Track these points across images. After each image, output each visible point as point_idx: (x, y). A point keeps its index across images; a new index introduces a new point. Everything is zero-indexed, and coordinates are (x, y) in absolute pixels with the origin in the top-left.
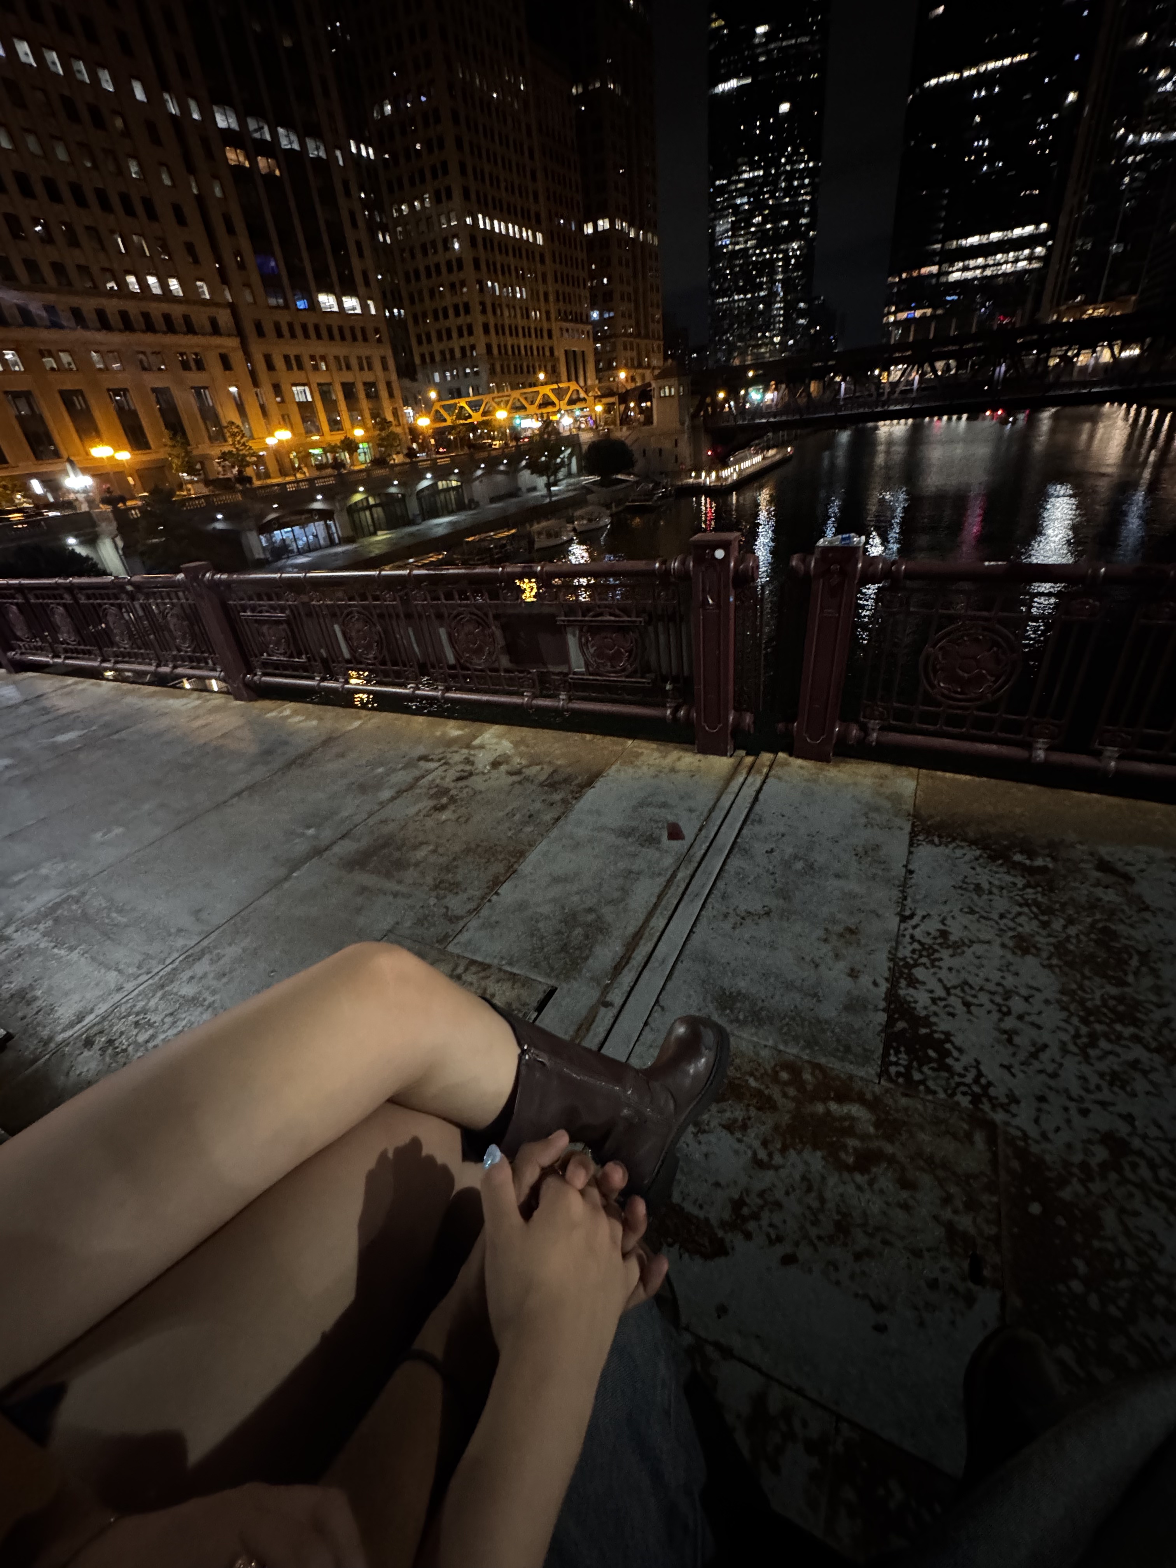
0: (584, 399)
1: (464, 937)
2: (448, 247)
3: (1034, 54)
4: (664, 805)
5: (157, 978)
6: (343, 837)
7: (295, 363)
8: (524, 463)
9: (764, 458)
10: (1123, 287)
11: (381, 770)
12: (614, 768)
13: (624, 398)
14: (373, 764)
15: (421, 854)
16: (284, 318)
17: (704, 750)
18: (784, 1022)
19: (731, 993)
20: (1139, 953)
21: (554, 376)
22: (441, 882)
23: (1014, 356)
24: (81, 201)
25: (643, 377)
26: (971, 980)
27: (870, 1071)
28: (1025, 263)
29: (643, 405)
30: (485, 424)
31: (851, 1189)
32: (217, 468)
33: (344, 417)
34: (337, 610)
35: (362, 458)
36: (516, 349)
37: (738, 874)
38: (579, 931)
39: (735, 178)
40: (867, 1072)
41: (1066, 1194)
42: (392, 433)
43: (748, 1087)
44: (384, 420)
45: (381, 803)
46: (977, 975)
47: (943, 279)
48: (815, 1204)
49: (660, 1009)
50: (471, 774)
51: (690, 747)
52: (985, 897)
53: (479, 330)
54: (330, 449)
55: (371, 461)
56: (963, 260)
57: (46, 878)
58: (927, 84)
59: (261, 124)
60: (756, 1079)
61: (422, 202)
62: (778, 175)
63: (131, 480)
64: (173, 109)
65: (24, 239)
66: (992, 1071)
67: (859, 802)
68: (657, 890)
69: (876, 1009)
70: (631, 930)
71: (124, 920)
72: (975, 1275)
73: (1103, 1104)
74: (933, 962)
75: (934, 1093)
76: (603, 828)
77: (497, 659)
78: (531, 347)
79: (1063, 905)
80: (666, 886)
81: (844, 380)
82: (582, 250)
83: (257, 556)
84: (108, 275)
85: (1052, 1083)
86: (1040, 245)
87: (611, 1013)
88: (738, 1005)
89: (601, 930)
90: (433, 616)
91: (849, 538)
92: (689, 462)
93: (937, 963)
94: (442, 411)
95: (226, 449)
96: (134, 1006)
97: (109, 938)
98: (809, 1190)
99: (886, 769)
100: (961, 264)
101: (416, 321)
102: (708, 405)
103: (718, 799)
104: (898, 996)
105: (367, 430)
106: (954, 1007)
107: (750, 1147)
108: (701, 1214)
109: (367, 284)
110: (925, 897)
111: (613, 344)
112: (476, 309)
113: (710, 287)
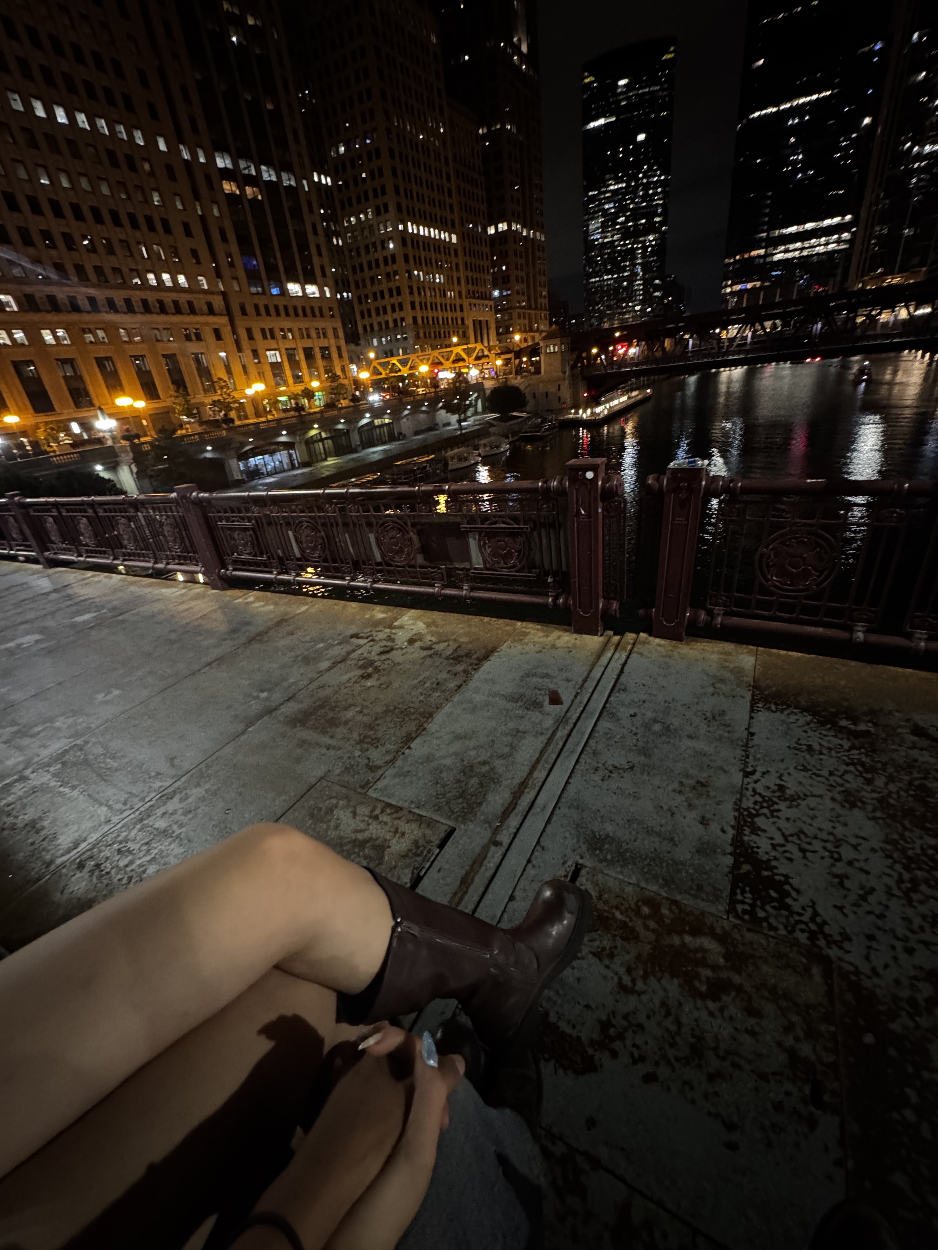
0: (487, 356)
1: (380, 785)
2: (384, 246)
3: (836, 91)
4: (547, 676)
5: (137, 813)
6: (288, 700)
7: (269, 334)
8: (441, 404)
9: (629, 398)
10: (916, 261)
11: (321, 645)
12: (506, 644)
13: (518, 355)
14: (315, 641)
15: (350, 714)
16: (261, 302)
17: (579, 631)
18: (645, 862)
19: (600, 836)
21: (464, 339)
22: (365, 737)
23: (828, 316)
24: (117, 222)
25: (533, 338)
26: (806, 828)
27: (721, 908)
28: (835, 245)
29: (534, 359)
30: (411, 376)
31: (704, 1015)
32: (209, 412)
33: (304, 372)
34: (291, 520)
35: (317, 403)
36: (435, 320)
37: (607, 734)
38: (474, 781)
39: (603, 190)
40: (717, 908)
41: (895, 1027)
42: (341, 384)
43: (615, 919)
44: (335, 375)
45: (320, 672)
46: (811, 825)
47: (769, 259)
48: (674, 1028)
49: (540, 849)
50: (392, 649)
51: (568, 627)
52: (816, 756)
53: (407, 307)
54: (294, 396)
55: (324, 405)
56: (785, 245)
57: (59, 729)
58: (752, 116)
59: (249, 163)
60: (621, 913)
61: (366, 215)
62: (636, 187)
63: (145, 422)
64: (186, 156)
65: (76, 250)
66: (826, 911)
67: (707, 675)
68: (540, 746)
69: (724, 854)
70: (518, 780)
71: (116, 765)
72: (817, 1101)
73: (926, 944)
74: (772, 812)
75: (776, 929)
76: (495, 695)
77: (414, 558)
78: (447, 318)
79: (885, 765)
80: (547, 744)
81: (691, 337)
82: (486, 246)
83: (236, 478)
84: (135, 274)
85: (880, 923)
86: (846, 232)
87: (500, 851)
88: (607, 846)
89: (492, 779)
90: (364, 525)
91: (694, 461)
92: (569, 402)
93: (775, 814)
94: (379, 367)
95: (216, 398)
96: (119, 836)
97: (103, 780)
98: (668, 1014)
99: (729, 647)
100: (783, 248)
101: (360, 302)
102: (584, 358)
103: (591, 671)
104: (742, 842)
105: (321, 382)
106: (791, 853)
107: (616, 974)
108: (574, 1033)
109: (324, 275)
110: (765, 756)
111: (510, 314)
112: (405, 291)
113: (585, 270)
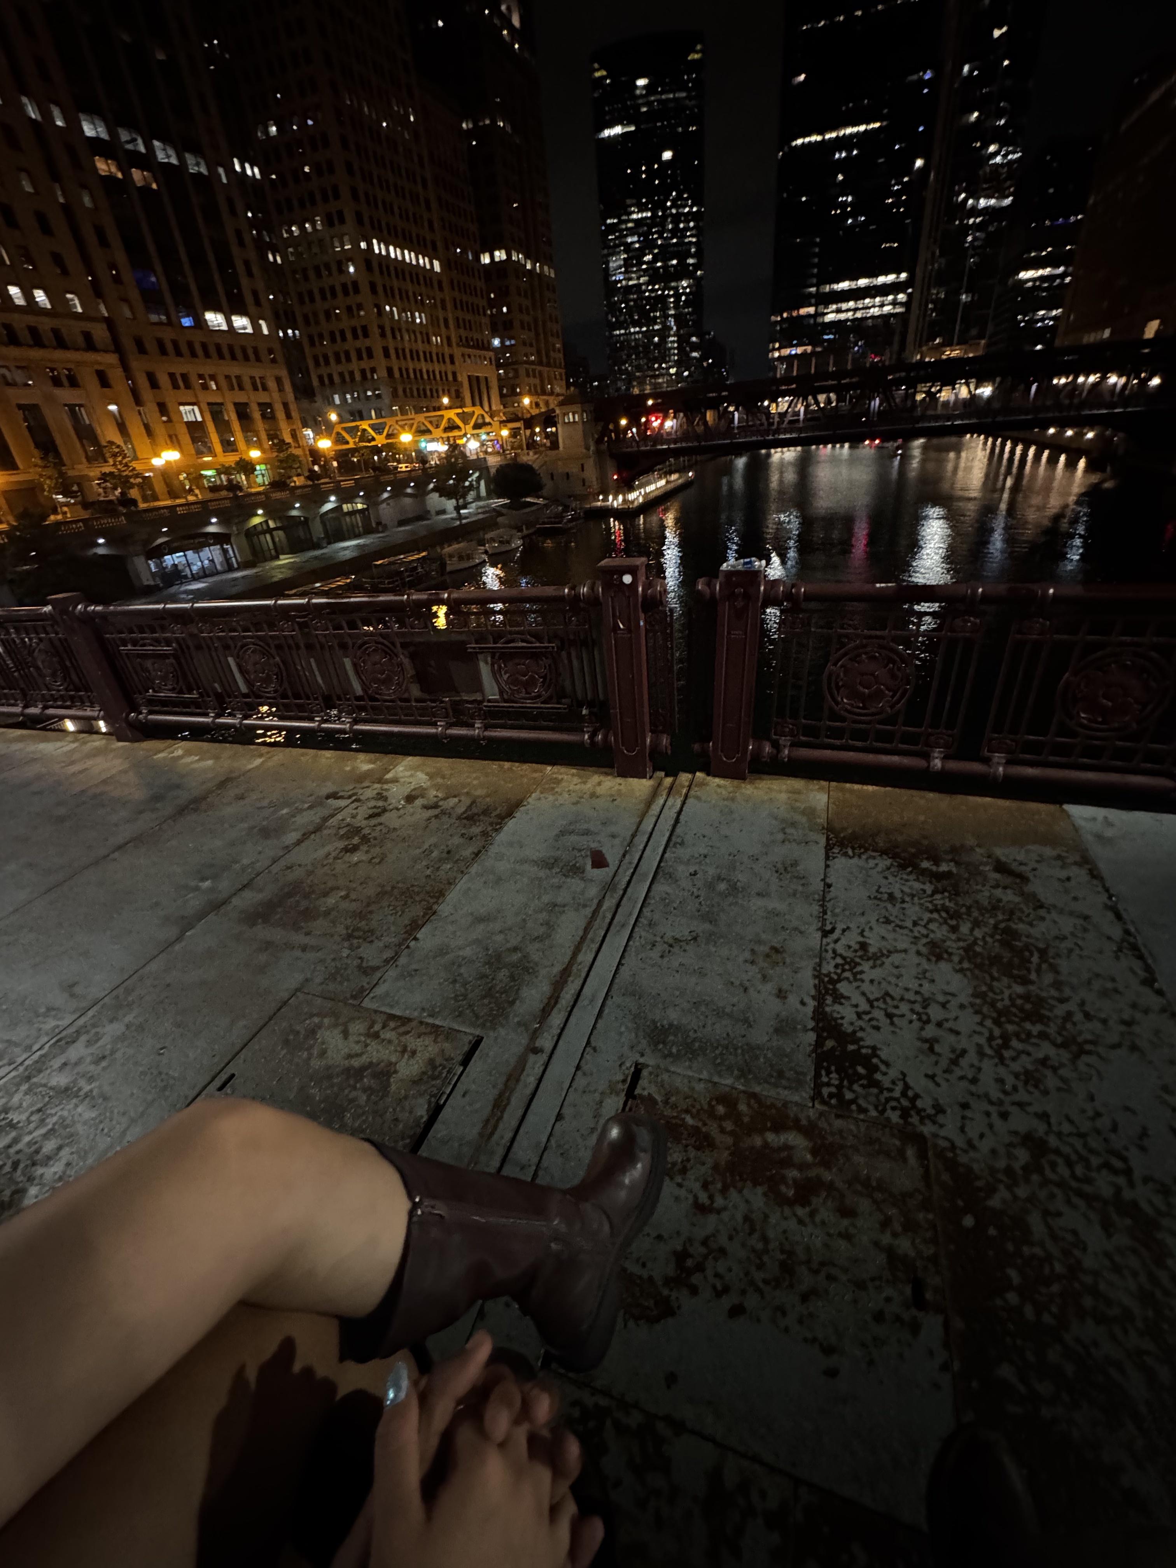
0: (490, 424)
1: (379, 990)
2: (343, 271)
3: (885, 123)
4: (587, 833)
5: (21, 1069)
6: (242, 889)
7: (182, 382)
8: (431, 486)
9: (667, 482)
10: (974, 332)
11: (285, 811)
12: (534, 795)
13: (529, 423)
14: (277, 805)
15: (331, 901)
16: (167, 335)
17: (623, 774)
18: (717, 1052)
19: (663, 1026)
20: (1039, 950)
21: (458, 400)
22: (355, 930)
23: (886, 390)
25: (547, 403)
26: (892, 990)
27: (802, 1096)
28: (890, 307)
29: (549, 430)
30: (389, 447)
31: (792, 1224)
32: (97, 490)
33: (238, 436)
34: (230, 642)
35: (259, 480)
36: (418, 373)
37: (664, 899)
38: (503, 974)
39: (624, 218)
41: (995, 1202)
42: (292, 455)
43: (684, 1124)
44: (283, 441)
45: (287, 847)
46: (897, 986)
47: (820, 320)
48: (760, 1246)
49: (591, 1051)
50: (385, 810)
51: (609, 770)
52: (898, 905)
53: (378, 352)
54: (223, 470)
55: (270, 484)
56: (837, 303)
58: (794, 144)
59: (134, 136)
60: (693, 1117)
61: (313, 225)
62: (664, 217)
64: (33, 114)
66: (918, 1083)
67: (776, 819)
68: (584, 922)
69: (806, 1030)
70: (558, 968)
72: (918, 1301)
73: (1020, 1105)
74: (855, 975)
75: (865, 1111)
76: (524, 861)
77: (407, 690)
78: (434, 373)
79: (969, 908)
80: (591, 918)
81: (737, 409)
82: (480, 278)
83: (146, 583)
85: (973, 1088)
86: (901, 292)
87: (542, 1058)
88: (671, 1038)
89: (526, 970)
90: (336, 647)
91: (750, 562)
92: (596, 486)
93: (859, 977)
94: (344, 433)
95: (107, 470)
98: (752, 1230)
99: (797, 784)
100: (834, 307)
101: (312, 344)
102: (611, 431)
103: (640, 823)
104: (824, 1013)
105: (263, 451)
106: (878, 1020)
107: (691, 1191)
108: (645, 1274)
109: (258, 303)
110: (844, 909)
111: (516, 371)
112: (375, 331)
113: (607, 319)
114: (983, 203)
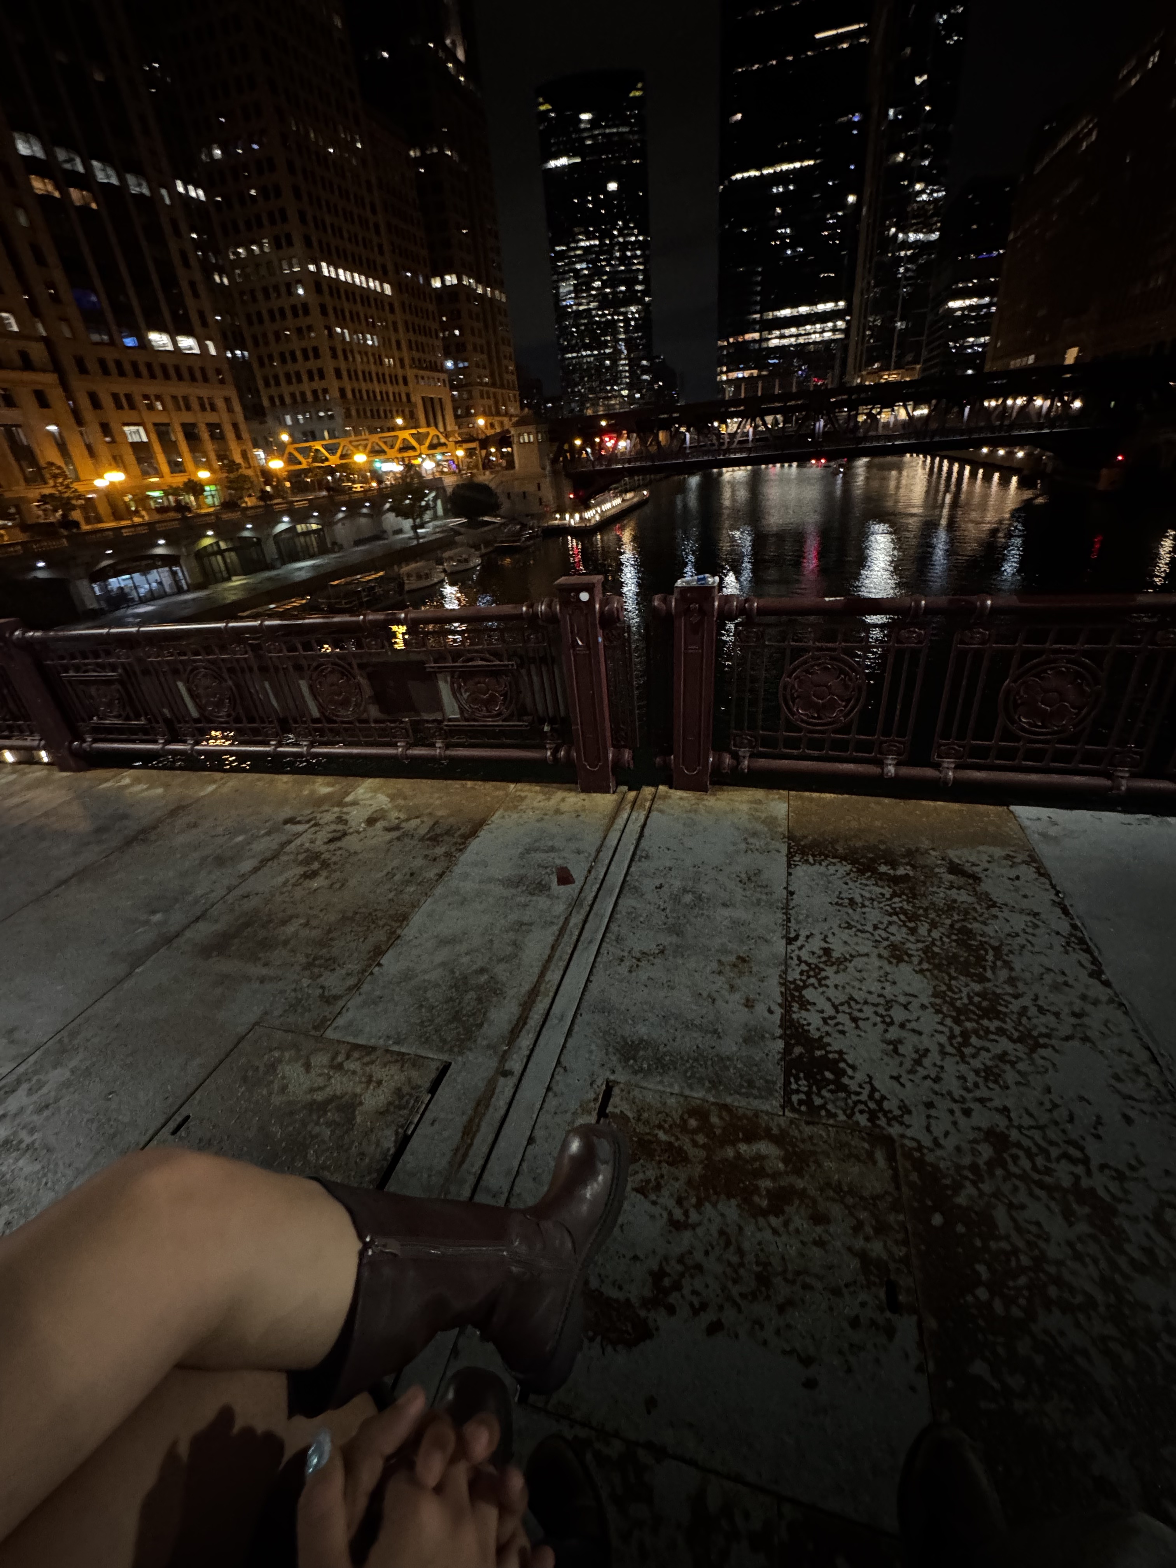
0: (444, 444)
1: (341, 1021)
2: (291, 292)
3: (819, 161)
4: (552, 849)
6: (197, 919)
7: (125, 402)
8: (387, 506)
9: (623, 501)
10: (909, 357)
11: (240, 838)
12: (498, 814)
13: (485, 443)
14: (232, 833)
15: (290, 929)
16: (110, 356)
17: (586, 790)
18: (688, 1065)
19: (633, 1042)
20: (994, 948)
21: (412, 421)
22: (315, 959)
23: (830, 412)
25: (502, 424)
26: (856, 994)
27: (773, 1104)
28: (830, 333)
29: (504, 450)
30: (343, 467)
31: (768, 1235)
32: (36, 512)
33: (186, 457)
34: (180, 667)
35: (209, 501)
36: (370, 393)
37: (630, 913)
38: (472, 995)
39: (573, 245)
40: (771, 1105)
41: (961, 1200)
42: (243, 476)
43: (659, 1142)
44: (232, 462)
45: (242, 876)
46: (860, 989)
47: (764, 345)
48: (735, 1259)
49: (561, 1071)
50: (345, 834)
51: (573, 786)
52: (859, 910)
53: (330, 375)
54: (170, 491)
55: (220, 505)
56: (779, 329)
58: (733, 178)
59: (72, 156)
60: (666, 1132)
61: (261, 246)
62: (612, 245)
66: (883, 1085)
67: (738, 829)
68: (551, 939)
69: (774, 1038)
70: (527, 987)
72: (893, 1305)
73: (981, 1101)
74: (819, 980)
75: (835, 1116)
76: (490, 880)
77: (366, 710)
78: (387, 393)
79: (926, 910)
80: (559, 936)
81: (688, 430)
82: (431, 302)
83: (90, 607)
85: (936, 1087)
86: (841, 319)
87: (511, 1081)
88: (641, 1053)
89: (494, 991)
90: (291, 669)
91: (704, 579)
92: (553, 506)
93: (823, 982)
94: (296, 454)
95: (47, 491)
98: (728, 1244)
99: (759, 794)
100: (778, 333)
101: (262, 364)
102: (567, 451)
103: (605, 838)
104: (791, 1020)
105: (212, 471)
106: (843, 1025)
107: (665, 1209)
108: (621, 1296)
109: (204, 324)
110: (807, 916)
111: (470, 392)
112: (325, 351)
113: (559, 343)
114: (912, 237)
